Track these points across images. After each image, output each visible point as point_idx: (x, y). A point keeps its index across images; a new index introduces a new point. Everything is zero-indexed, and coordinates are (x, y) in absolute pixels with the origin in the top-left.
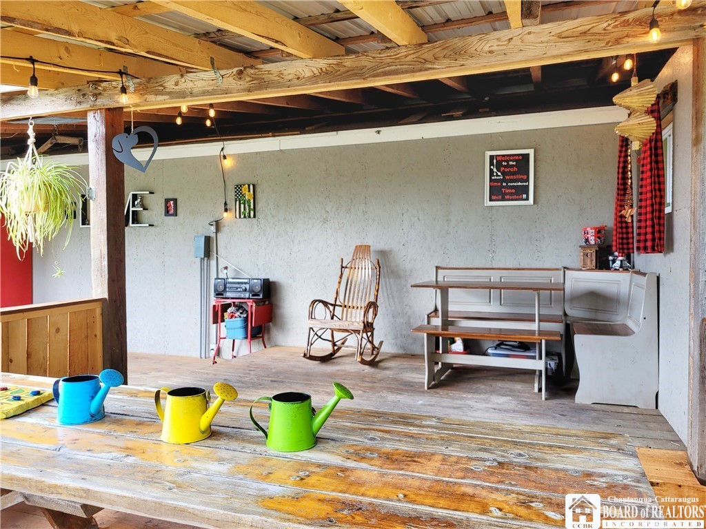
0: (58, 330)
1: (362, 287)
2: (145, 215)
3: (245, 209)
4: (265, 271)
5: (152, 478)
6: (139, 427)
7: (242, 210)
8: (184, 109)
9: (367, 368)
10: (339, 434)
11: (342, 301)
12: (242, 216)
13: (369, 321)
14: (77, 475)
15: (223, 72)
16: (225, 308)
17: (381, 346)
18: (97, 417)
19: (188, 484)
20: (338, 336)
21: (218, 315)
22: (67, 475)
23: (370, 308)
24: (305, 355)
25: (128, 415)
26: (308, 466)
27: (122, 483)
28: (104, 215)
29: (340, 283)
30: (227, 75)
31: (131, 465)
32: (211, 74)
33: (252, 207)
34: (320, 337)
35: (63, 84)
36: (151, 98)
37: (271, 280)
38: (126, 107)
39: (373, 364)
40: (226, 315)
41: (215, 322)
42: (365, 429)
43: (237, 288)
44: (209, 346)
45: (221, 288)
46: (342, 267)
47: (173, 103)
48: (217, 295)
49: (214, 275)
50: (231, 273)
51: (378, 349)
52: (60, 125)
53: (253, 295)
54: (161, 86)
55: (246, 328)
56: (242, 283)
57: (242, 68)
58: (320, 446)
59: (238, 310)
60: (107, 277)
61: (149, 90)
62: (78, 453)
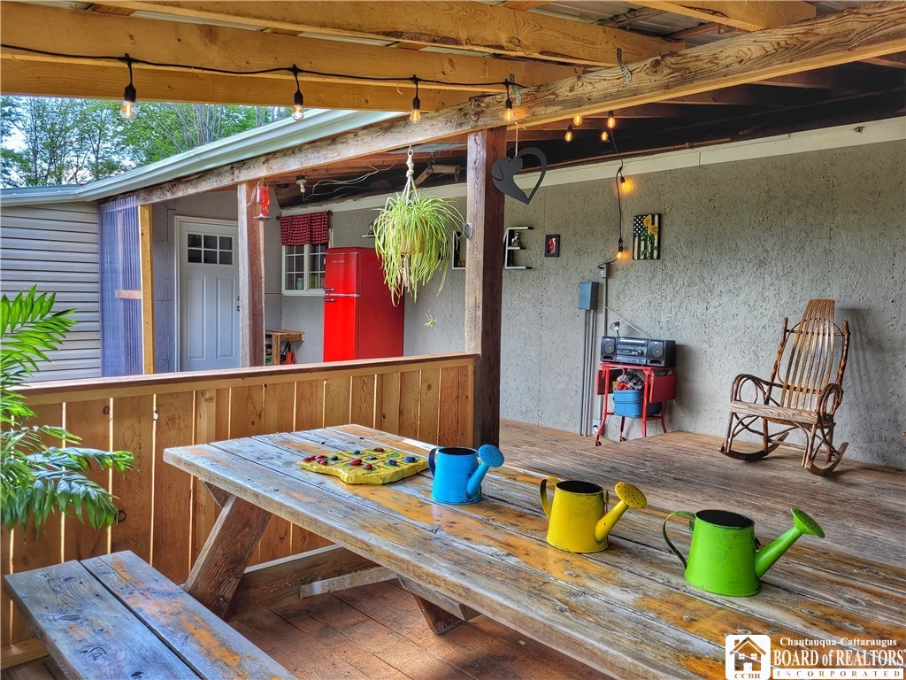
0: (429, 387)
1: (817, 361)
2: (523, 256)
3: (646, 247)
4: (669, 330)
5: (539, 590)
6: (520, 519)
7: (642, 249)
8: (578, 121)
9: (820, 480)
10: (794, 582)
11: (783, 379)
12: (642, 257)
13: (828, 412)
14: (456, 568)
15: (631, 67)
16: (614, 375)
17: (844, 451)
18: (473, 498)
19: (583, 609)
20: (774, 428)
21: (606, 383)
22: (445, 565)
23: (830, 393)
24: (723, 450)
25: (507, 502)
26: (750, 622)
27: (504, 589)
28: (481, 257)
29: (781, 353)
30: (638, 70)
31: (513, 568)
32: (617, 71)
33: (656, 245)
34: (747, 427)
35: (443, 104)
36: (540, 110)
37: (677, 343)
38: (511, 125)
39: (829, 474)
40: (615, 384)
41: (601, 392)
42: (838, 583)
43: (631, 351)
44: (591, 422)
45: (610, 349)
46: (786, 331)
47: (565, 114)
48: (605, 357)
49: (601, 333)
50: (623, 331)
51: (838, 454)
52: (437, 152)
53: (651, 362)
54: (553, 94)
55: (640, 403)
56: (638, 345)
57: (659, 58)
58: (768, 595)
59: (630, 380)
60: (481, 330)
61: (538, 101)
62: (455, 540)
